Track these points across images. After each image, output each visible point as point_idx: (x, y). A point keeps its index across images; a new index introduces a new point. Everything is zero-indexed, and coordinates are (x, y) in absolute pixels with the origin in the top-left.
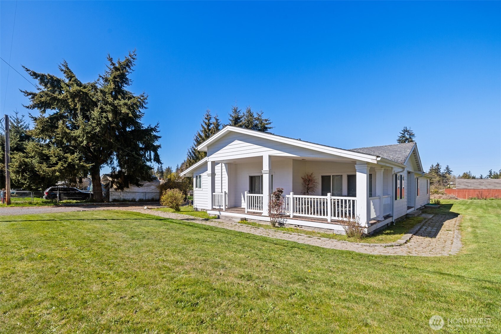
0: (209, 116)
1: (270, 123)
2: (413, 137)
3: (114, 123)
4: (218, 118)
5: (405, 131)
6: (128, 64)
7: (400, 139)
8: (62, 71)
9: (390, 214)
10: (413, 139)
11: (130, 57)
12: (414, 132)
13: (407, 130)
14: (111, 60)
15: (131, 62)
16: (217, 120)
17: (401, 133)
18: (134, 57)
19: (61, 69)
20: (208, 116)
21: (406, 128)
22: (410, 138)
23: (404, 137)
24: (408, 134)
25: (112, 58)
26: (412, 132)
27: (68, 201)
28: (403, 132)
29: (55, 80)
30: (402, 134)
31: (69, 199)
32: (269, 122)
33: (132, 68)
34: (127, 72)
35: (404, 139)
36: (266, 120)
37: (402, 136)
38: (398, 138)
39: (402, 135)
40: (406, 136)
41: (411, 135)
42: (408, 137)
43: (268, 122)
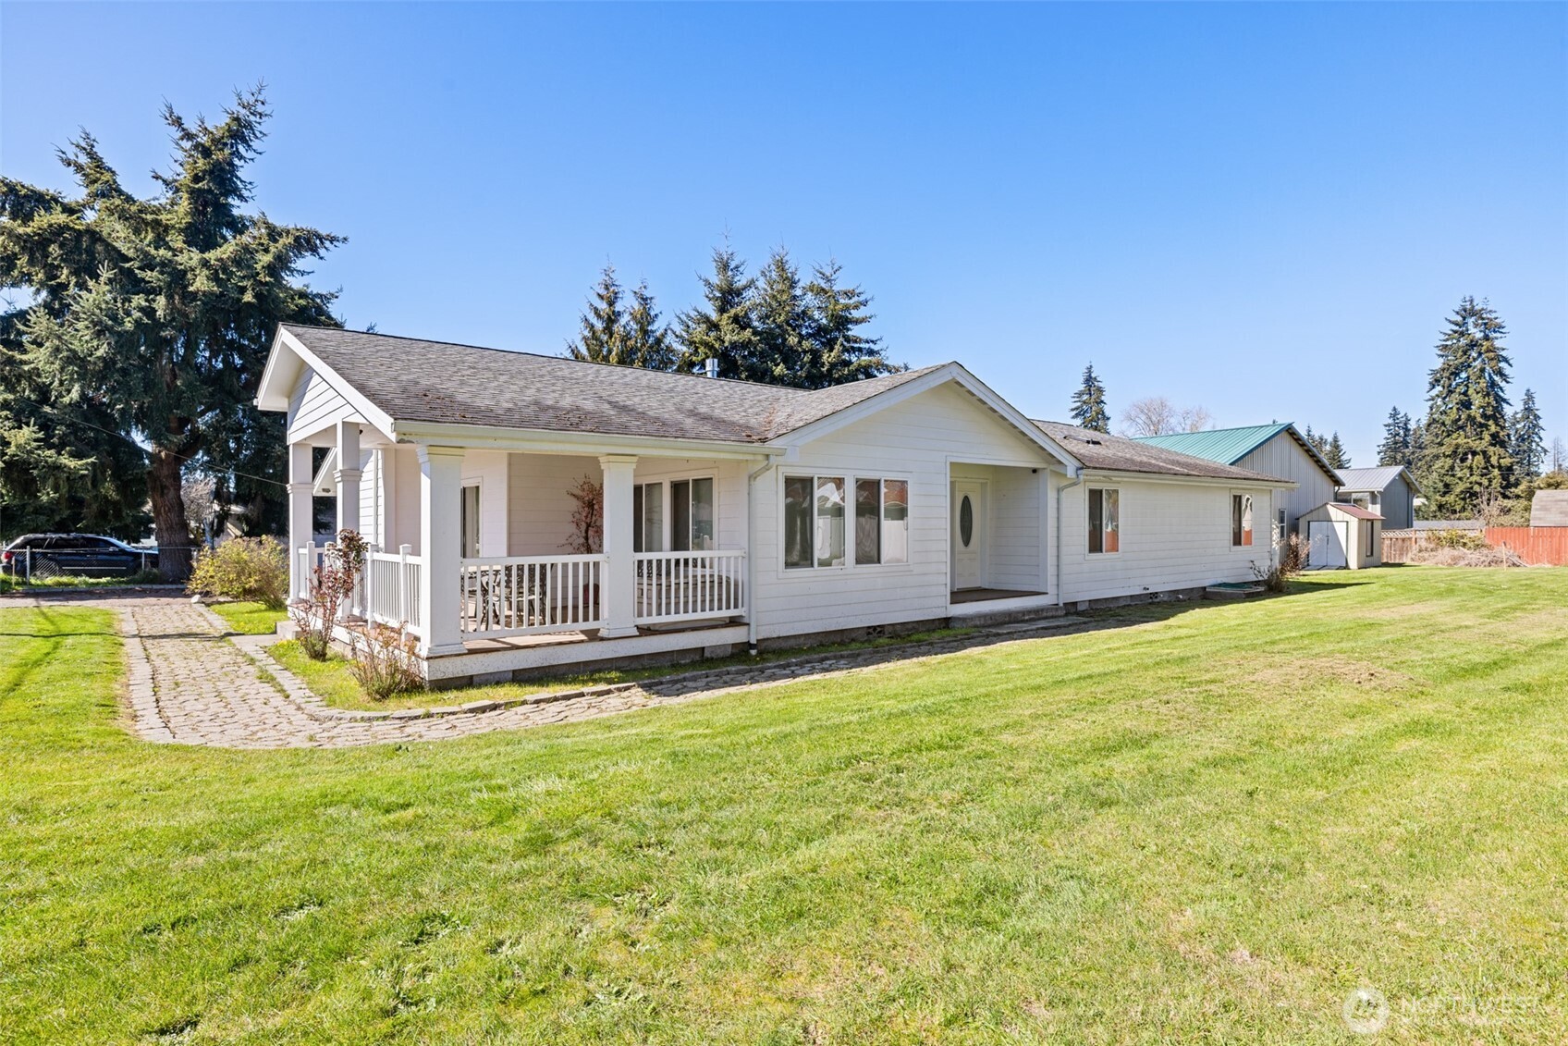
0: (611, 289)
1: (865, 303)
2: (1498, 335)
3: (173, 328)
4: (647, 294)
5: (1469, 312)
6: (239, 132)
7: (1449, 343)
8: (69, 165)
9: (741, 616)
10: (1497, 344)
11: (243, 112)
12: (1502, 316)
13: (1477, 308)
14: (178, 122)
15: (249, 126)
16: (645, 300)
17: (1450, 321)
18: (260, 108)
19: (62, 160)
20: (607, 288)
21: (1472, 301)
22: (1487, 338)
23: (1462, 334)
24: (1476, 325)
25: (180, 118)
26: (1494, 315)
27: (65, 579)
28: (1459, 319)
29: (25, 196)
30: (1457, 324)
31: (63, 573)
32: (862, 298)
33: (255, 144)
34: (241, 157)
35: (1463, 341)
36: (849, 294)
37: (1455, 332)
38: (1438, 340)
39: (1456, 328)
40: (1472, 330)
41: (1491, 327)
42: (1479, 335)
43: (855, 299)
